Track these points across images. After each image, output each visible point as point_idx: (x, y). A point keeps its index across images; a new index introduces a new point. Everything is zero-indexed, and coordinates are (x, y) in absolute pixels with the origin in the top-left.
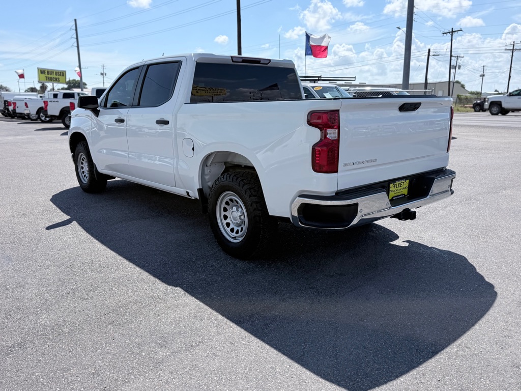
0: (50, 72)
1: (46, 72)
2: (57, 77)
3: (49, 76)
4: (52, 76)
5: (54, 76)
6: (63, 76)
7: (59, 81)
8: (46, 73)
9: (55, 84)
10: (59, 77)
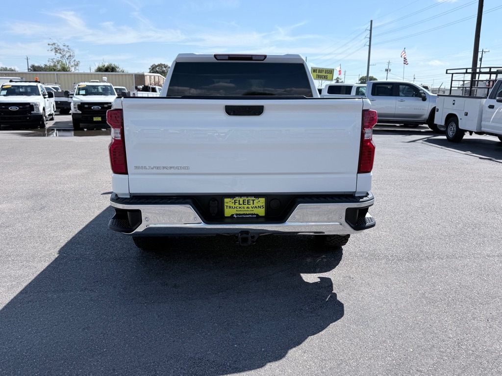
0: (321, 71)
1: (318, 70)
2: (326, 74)
3: (320, 74)
4: (322, 74)
5: (324, 74)
6: (331, 73)
7: (327, 78)
8: (318, 72)
9: (323, 81)
10: (328, 75)
